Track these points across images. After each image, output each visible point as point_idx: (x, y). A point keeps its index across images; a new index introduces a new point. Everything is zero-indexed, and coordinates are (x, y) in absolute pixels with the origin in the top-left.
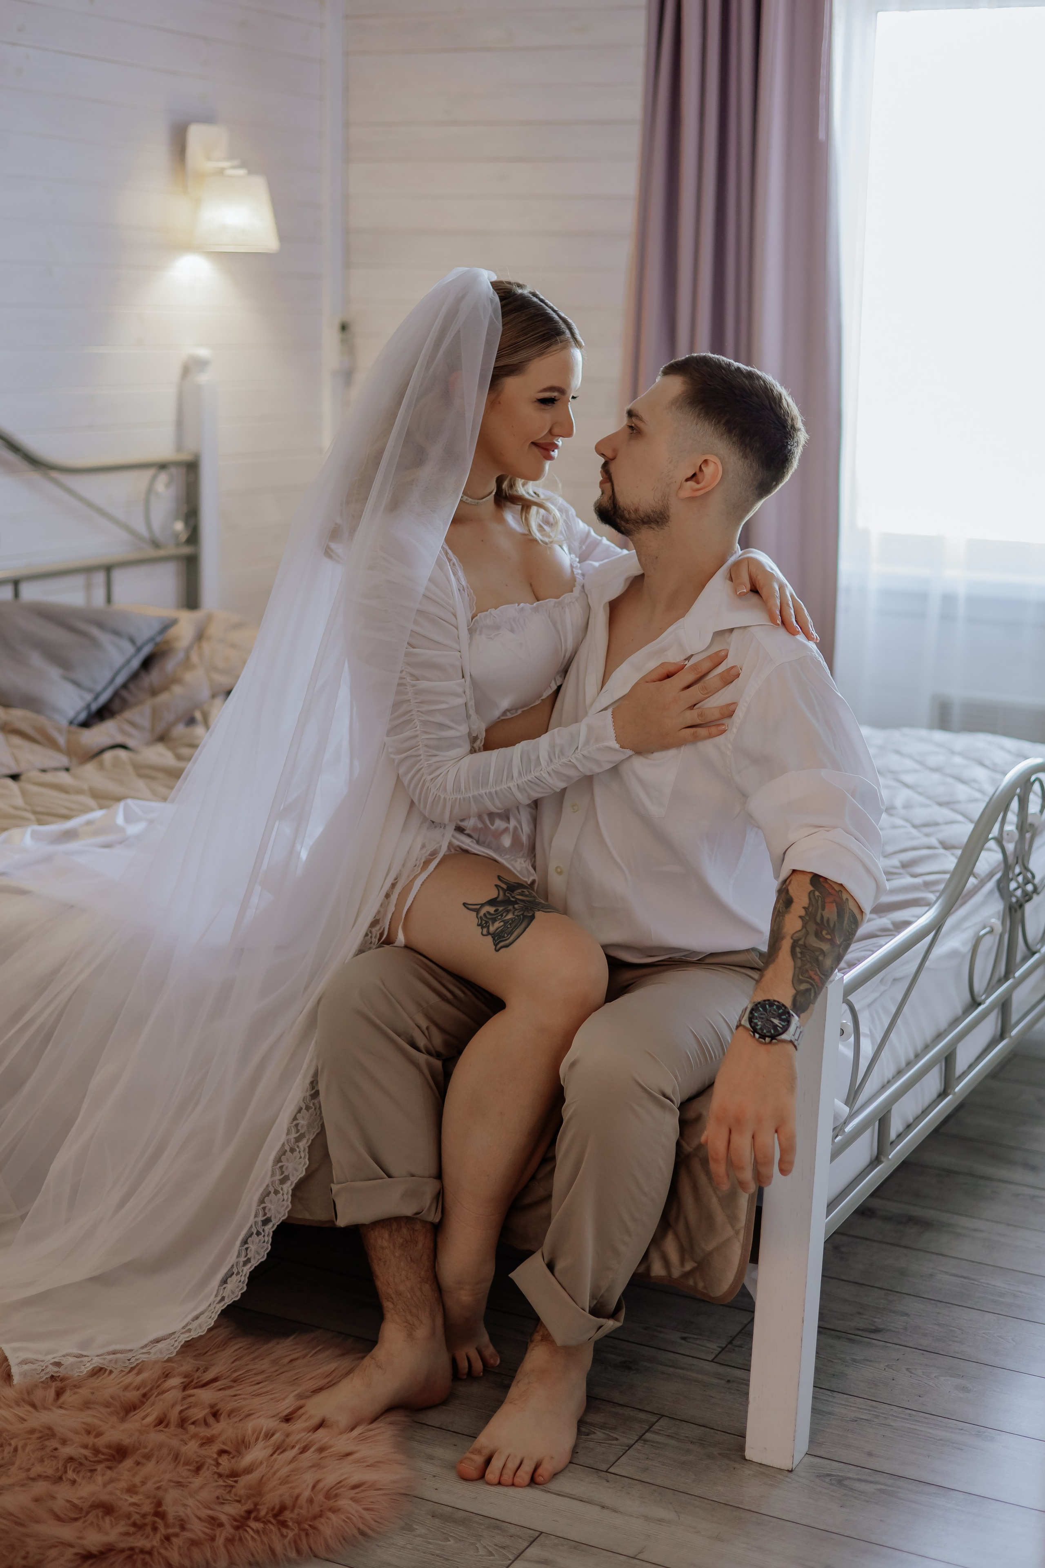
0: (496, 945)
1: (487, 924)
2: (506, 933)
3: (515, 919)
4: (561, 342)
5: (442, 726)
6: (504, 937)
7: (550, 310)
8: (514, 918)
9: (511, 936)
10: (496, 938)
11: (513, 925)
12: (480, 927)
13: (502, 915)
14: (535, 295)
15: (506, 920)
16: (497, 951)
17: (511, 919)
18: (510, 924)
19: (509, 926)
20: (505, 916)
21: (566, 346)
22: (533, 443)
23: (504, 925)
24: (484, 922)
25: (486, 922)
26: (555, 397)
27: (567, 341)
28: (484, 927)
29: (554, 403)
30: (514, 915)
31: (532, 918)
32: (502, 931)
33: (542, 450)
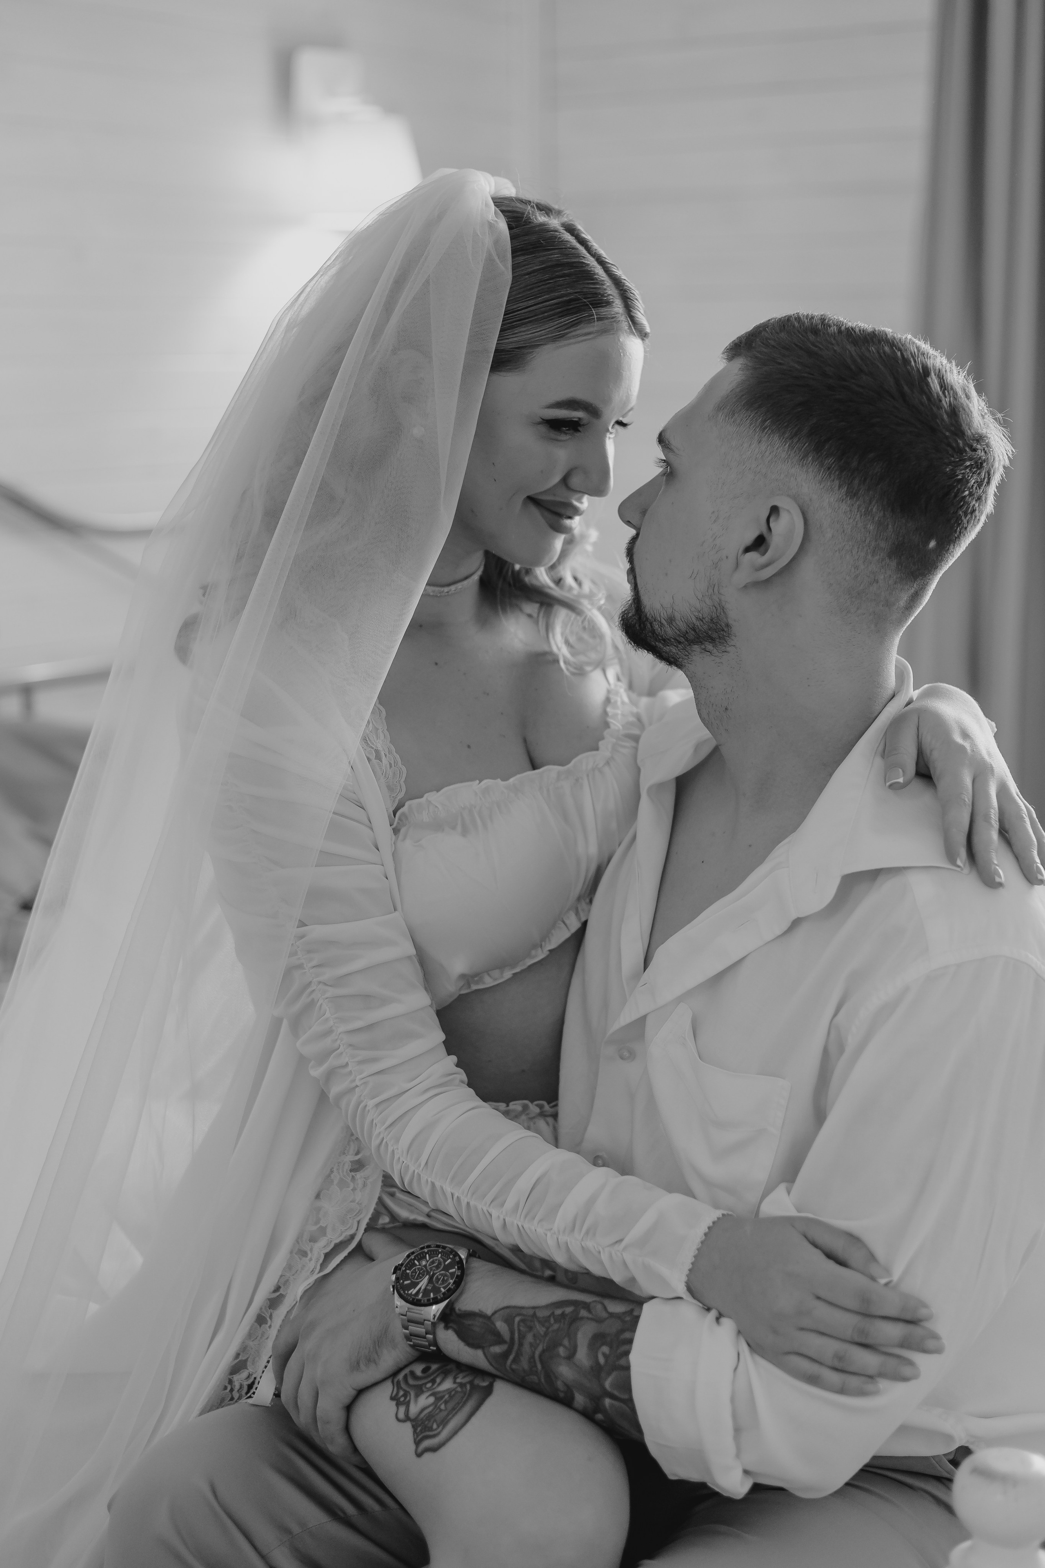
0: (417, 1443)
1: (405, 1399)
2: (435, 1421)
3: (457, 1392)
4: (599, 319)
5: (367, 1000)
6: (431, 1429)
7: (592, 259)
8: (454, 1389)
9: (443, 1428)
10: (419, 1429)
11: (450, 1405)
12: (394, 1403)
13: (433, 1381)
14: (571, 229)
15: (439, 1392)
16: (419, 1455)
17: (449, 1391)
18: (446, 1402)
19: (443, 1407)
20: (439, 1384)
21: (609, 328)
22: (532, 500)
23: (435, 1404)
24: (401, 1393)
25: (405, 1395)
26: (580, 419)
27: (613, 318)
28: (402, 1403)
29: (579, 431)
30: (455, 1382)
31: (488, 1391)
32: (430, 1417)
33: (546, 514)
